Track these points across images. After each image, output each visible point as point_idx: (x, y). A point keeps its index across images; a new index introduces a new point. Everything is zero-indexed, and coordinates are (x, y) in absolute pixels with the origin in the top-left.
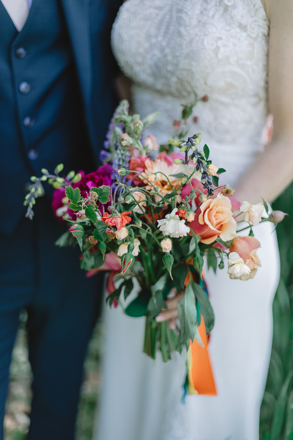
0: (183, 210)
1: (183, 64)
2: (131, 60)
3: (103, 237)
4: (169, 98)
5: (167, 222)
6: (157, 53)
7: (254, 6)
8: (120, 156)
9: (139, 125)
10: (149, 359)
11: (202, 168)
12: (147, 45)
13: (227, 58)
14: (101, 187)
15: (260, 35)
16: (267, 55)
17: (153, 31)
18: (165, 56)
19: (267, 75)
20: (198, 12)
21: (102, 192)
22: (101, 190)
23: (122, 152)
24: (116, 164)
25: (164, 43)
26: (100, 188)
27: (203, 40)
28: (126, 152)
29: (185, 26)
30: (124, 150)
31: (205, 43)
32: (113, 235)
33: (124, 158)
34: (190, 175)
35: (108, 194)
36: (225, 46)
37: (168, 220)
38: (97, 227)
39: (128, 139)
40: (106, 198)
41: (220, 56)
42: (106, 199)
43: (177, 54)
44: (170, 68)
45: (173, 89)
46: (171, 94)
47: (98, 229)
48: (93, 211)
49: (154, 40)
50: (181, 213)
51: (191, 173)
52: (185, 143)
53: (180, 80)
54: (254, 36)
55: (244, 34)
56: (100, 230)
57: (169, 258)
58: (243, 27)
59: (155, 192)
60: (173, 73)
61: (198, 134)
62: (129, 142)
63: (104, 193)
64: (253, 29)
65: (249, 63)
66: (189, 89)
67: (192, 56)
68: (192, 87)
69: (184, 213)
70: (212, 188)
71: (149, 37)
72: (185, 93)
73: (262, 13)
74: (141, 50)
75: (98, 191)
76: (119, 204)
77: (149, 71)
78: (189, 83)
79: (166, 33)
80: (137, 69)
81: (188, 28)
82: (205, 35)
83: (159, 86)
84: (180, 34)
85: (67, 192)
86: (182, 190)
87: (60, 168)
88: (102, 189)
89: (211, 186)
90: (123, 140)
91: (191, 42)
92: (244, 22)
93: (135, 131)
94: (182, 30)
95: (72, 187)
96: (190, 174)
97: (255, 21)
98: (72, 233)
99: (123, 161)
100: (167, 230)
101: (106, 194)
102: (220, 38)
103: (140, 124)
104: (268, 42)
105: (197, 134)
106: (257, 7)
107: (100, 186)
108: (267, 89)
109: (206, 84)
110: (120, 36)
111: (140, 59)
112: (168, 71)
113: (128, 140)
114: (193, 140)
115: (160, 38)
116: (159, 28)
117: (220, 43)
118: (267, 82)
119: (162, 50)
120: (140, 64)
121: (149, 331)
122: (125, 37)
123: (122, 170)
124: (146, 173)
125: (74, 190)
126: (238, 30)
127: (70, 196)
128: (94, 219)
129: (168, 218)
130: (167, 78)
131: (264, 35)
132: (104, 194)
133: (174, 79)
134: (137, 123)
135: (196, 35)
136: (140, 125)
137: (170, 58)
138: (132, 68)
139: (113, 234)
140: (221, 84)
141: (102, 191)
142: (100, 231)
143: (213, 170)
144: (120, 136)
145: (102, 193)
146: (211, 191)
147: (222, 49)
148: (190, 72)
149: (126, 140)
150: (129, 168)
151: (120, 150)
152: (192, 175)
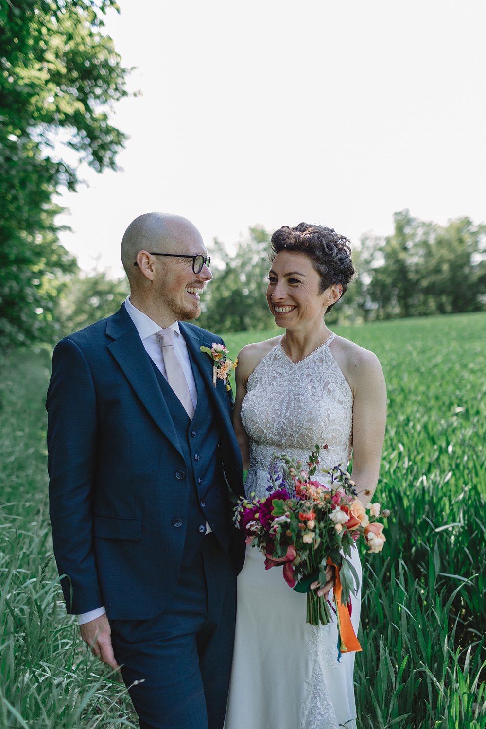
0: (346, 508)
1: (306, 425)
4: (288, 449)
5: (336, 515)
7: (346, 389)
13: (334, 420)
15: (349, 407)
20: (311, 394)
24: (288, 489)
27: (319, 411)
29: (304, 403)
31: (321, 412)
36: (332, 413)
41: (330, 419)
43: (301, 419)
45: (295, 442)
46: (291, 446)
49: (279, 413)
50: (346, 510)
55: (341, 406)
58: (340, 403)
64: (346, 403)
67: (313, 420)
73: (350, 393)
77: (275, 432)
78: (308, 437)
79: (288, 408)
81: (306, 404)
82: (320, 407)
84: (301, 408)
92: (341, 399)
94: (302, 405)
97: (346, 399)
100: (338, 519)
106: (347, 390)
116: (281, 405)
117: (329, 411)
119: (286, 418)
124: (309, 492)
126: (338, 404)
133: (297, 436)
135: (314, 407)
142: (294, 526)
147: (331, 415)
148: (311, 430)
150: (295, 490)
151: (288, 480)
152: (337, 489)
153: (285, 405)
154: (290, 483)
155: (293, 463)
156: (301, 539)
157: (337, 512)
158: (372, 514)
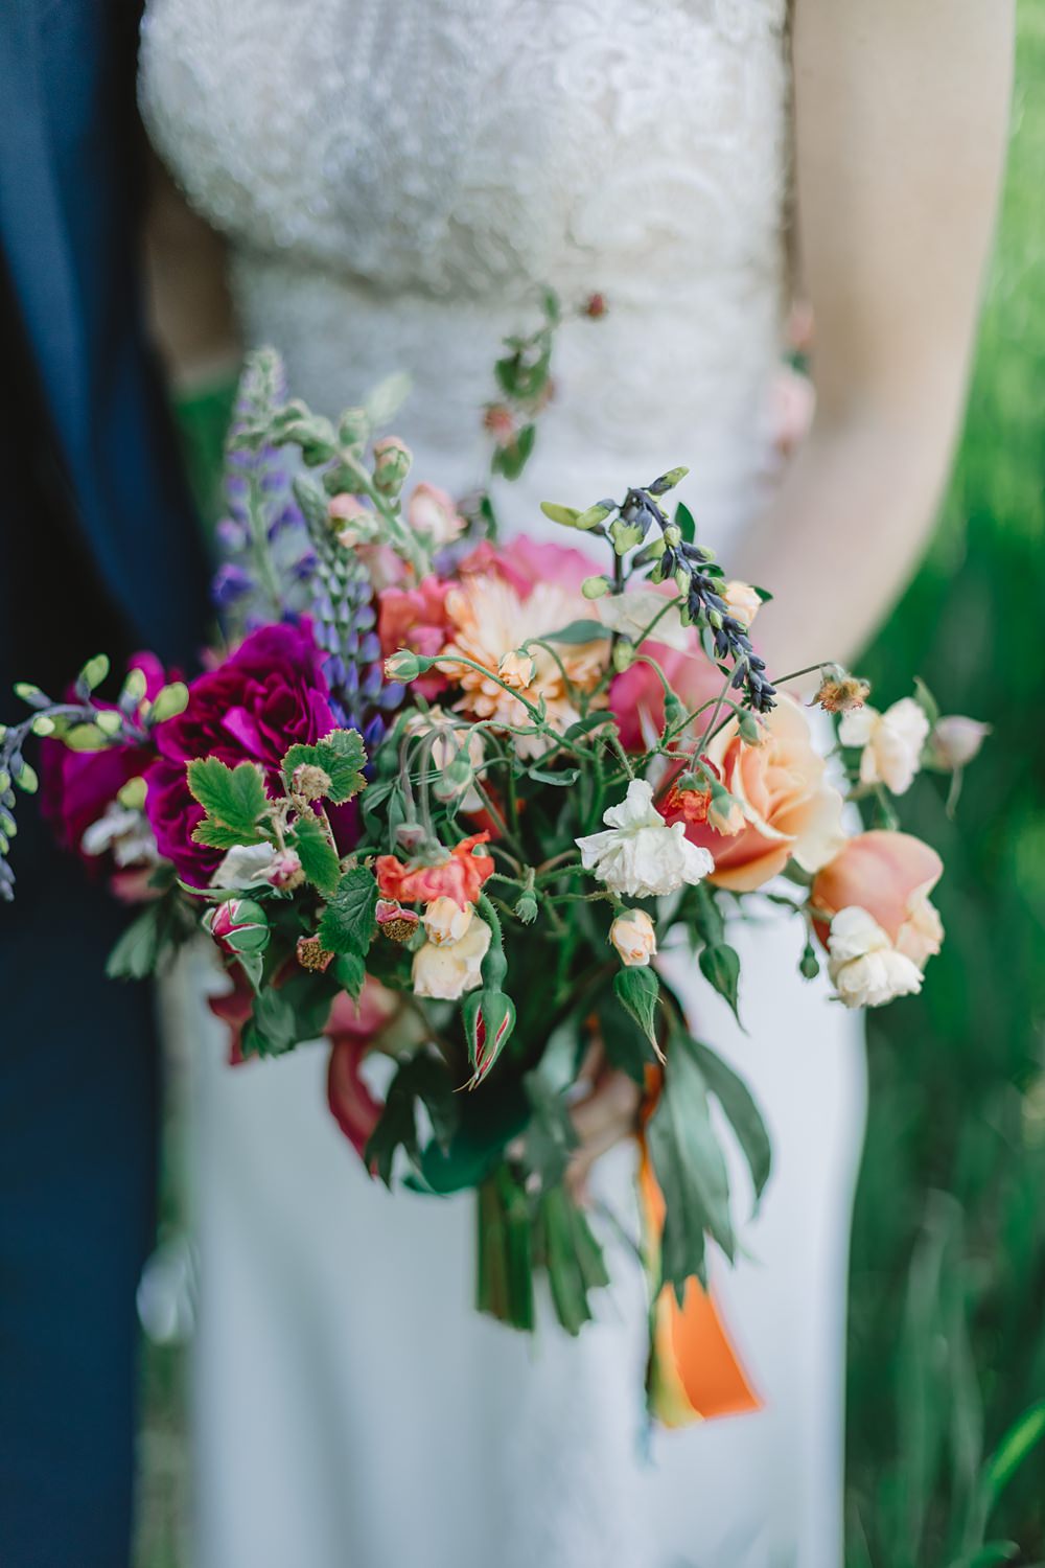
0: (692, 791)
1: (475, 166)
2: (242, 166)
3: (359, 938)
4: (411, 305)
5: (627, 843)
6: (353, 127)
8: (335, 588)
9: (399, 458)
10: (507, 1336)
11: (713, 607)
12: (305, 102)
14: (327, 740)
16: (789, 106)
17: (324, 45)
18: (392, 140)
19: (791, 181)
21: (334, 759)
22: (329, 751)
23: (339, 568)
24: (326, 624)
25: (381, 90)
26: (324, 746)
27: (550, 69)
28: (356, 566)
29: (468, 18)
30: (345, 563)
31: (563, 78)
32: (408, 925)
33: (351, 592)
34: (640, 633)
35: (355, 762)
36: (640, 85)
37: (625, 835)
38: (333, 903)
39: (362, 518)
40: (348, 779)
41: (624, 126)
42: (347, 782)
43: (448, 128)
44: (416, 185)
45: (431, 270)
46: (419, 287)
47: (340, 909)
48: (322, 845)
49: (333, 81)
50: (692, 809)
51: (647, 623)
52: (616, 513)
53: (464, 234)
54: (738, 35)
55: (704, 34)
56: (345, 911)
57: (641, 980)
59: (534, 725)
60: (429, 207)
61: (673, 472)
62: (366, 530)
63: (339, 763)
65: (728, 143)
66: (499, 261)
68: (513, 254)
69: (700, 803)
70: (765, 683)
71: (308, 69)
72: (480, 281)
74: (282, 123)
75: (316, 757)
76: (397, 792)
77: (323, 203)
78: (502, 240)
79: (381, 49)
80: (269, 197)
81: (480, 25)
82: (558, 47)
83: (368, 259)
84: (445, 50)
85: (197, 782)
86: (608, 692)
87: (96, 669)
88: (330, 745)
89: (759, 675)
90: (339, 523)
91: (501, 78)
93: (383, 482)
94: (455, 31)
95: (221, 761)
96: (636, 626)
98: (228, 941)
99: (354, 606)
100: (636, 875)
101: (348, 763)
102: (617, 57)
103: (401, 452)
104: (788, 56)
105: (669, 476)
107: (323, 737)
108: (789, 238)
109: (569, 237)
110: (185, 70)
111: (280, 160)
112: (407, 199)
113: (362, 523)
114: (654, 498)
115: (360, 71)
116: (347, 29)
117: (618, 75)
118: (789, 211)
119: (376, 118)
120: (279, 179)
121: (496, 1232)
122: (209, 76)
123: (405, 661)
124: (460, 644)
125: (231, 774)
127: (216, 797)
128: (325, 875)
129: (622, 824)
130: (402, 228)
131: (773, 30)
132: (339, 768)
133: (436, 229)
134: (389, 450)
135: (520, 48)
136: (402, 456)
137: (412, 146)
138: (247, 198)
139: (407, 922)
140: (631, 232)
141: (333, 754)
142: (345, 917)
143: (745, 606)
144: (317, 505)
145: (334, 764)
146: (763, 696)
147: (629, 100)
148: (505, 195)
149: (353, 524)
150: (376, 629)
151: (331, 565)
152: (647, 631)
153: (367, 30)
154: (342, 582)
155: (348, 456)
156: (401, 969)
157: (636, 827)
158: (868, 774)
